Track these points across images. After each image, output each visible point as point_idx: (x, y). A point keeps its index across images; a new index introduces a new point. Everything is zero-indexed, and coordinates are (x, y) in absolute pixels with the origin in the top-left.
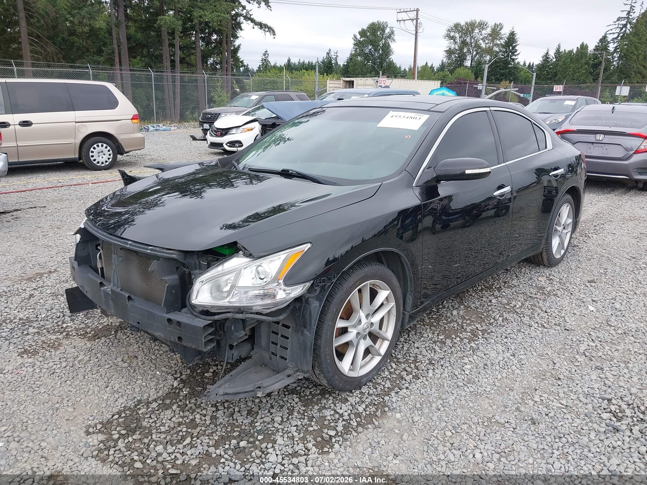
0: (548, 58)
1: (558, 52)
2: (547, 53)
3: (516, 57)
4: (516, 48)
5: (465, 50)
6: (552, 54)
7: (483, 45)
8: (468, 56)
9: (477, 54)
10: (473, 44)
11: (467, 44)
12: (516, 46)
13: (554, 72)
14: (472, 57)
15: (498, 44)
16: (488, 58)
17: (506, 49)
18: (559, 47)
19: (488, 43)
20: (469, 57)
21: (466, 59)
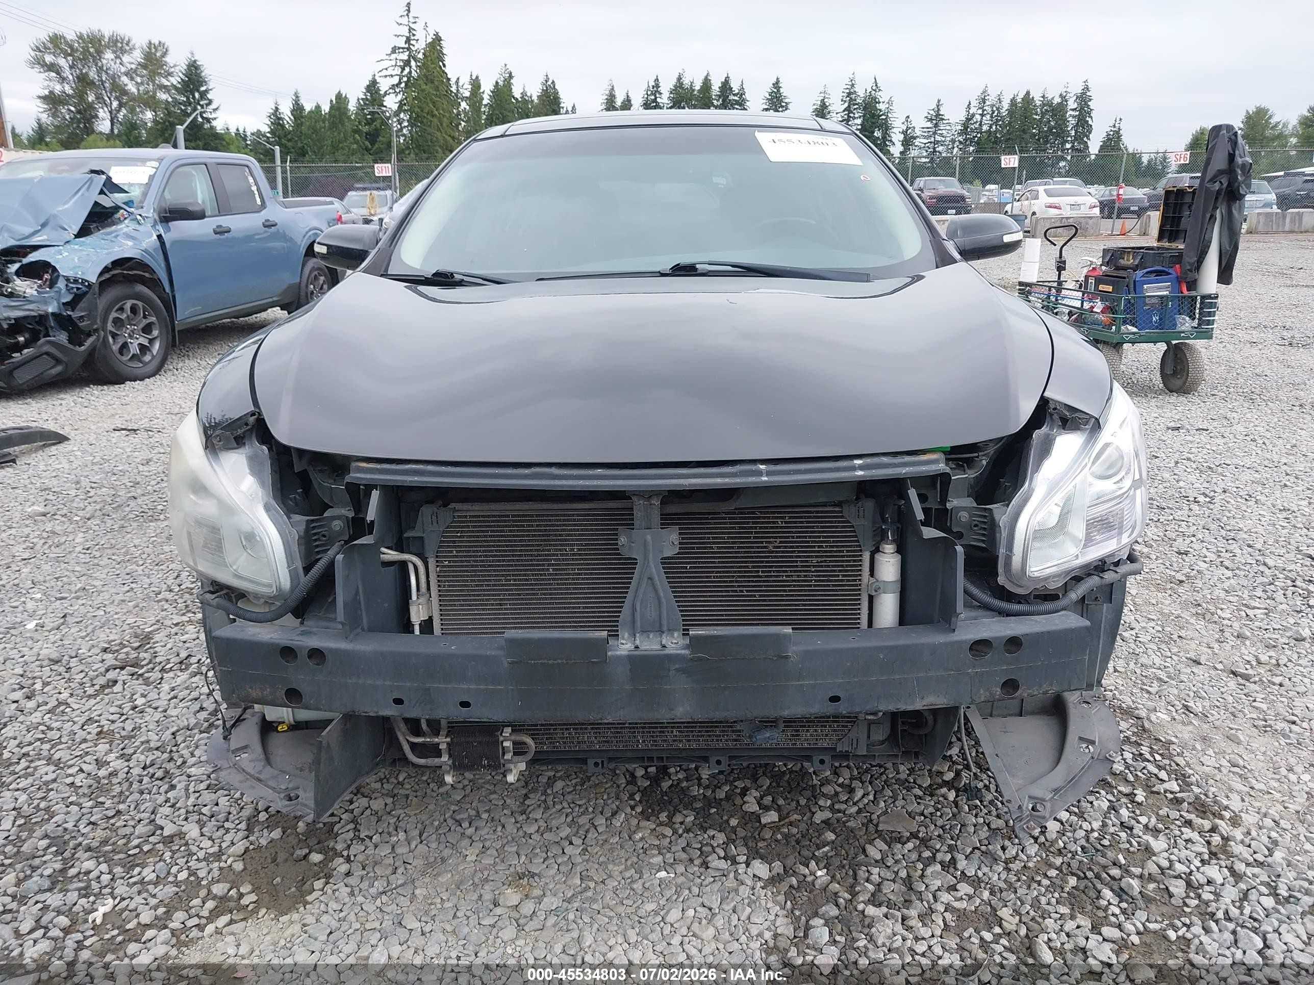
0: (280, 119)
1: (297, 109)
2: (277, 109)
3: (213, 116)
4: (209, 96)
5: (91, 98)
6: (286, 111)
7: (131, 88)
8: (101, 110)
9: (121, 105)
10: (107, 85)
11: (93, 83)
12: (207, 91)
13: (300, 148)
14: (110, 112)
15: (165, 87)
16: (149, 115)
17: (188, 98)
18: (297, 97)
19: (142, 83)
20: (103, 113)
21: (96, 116)
